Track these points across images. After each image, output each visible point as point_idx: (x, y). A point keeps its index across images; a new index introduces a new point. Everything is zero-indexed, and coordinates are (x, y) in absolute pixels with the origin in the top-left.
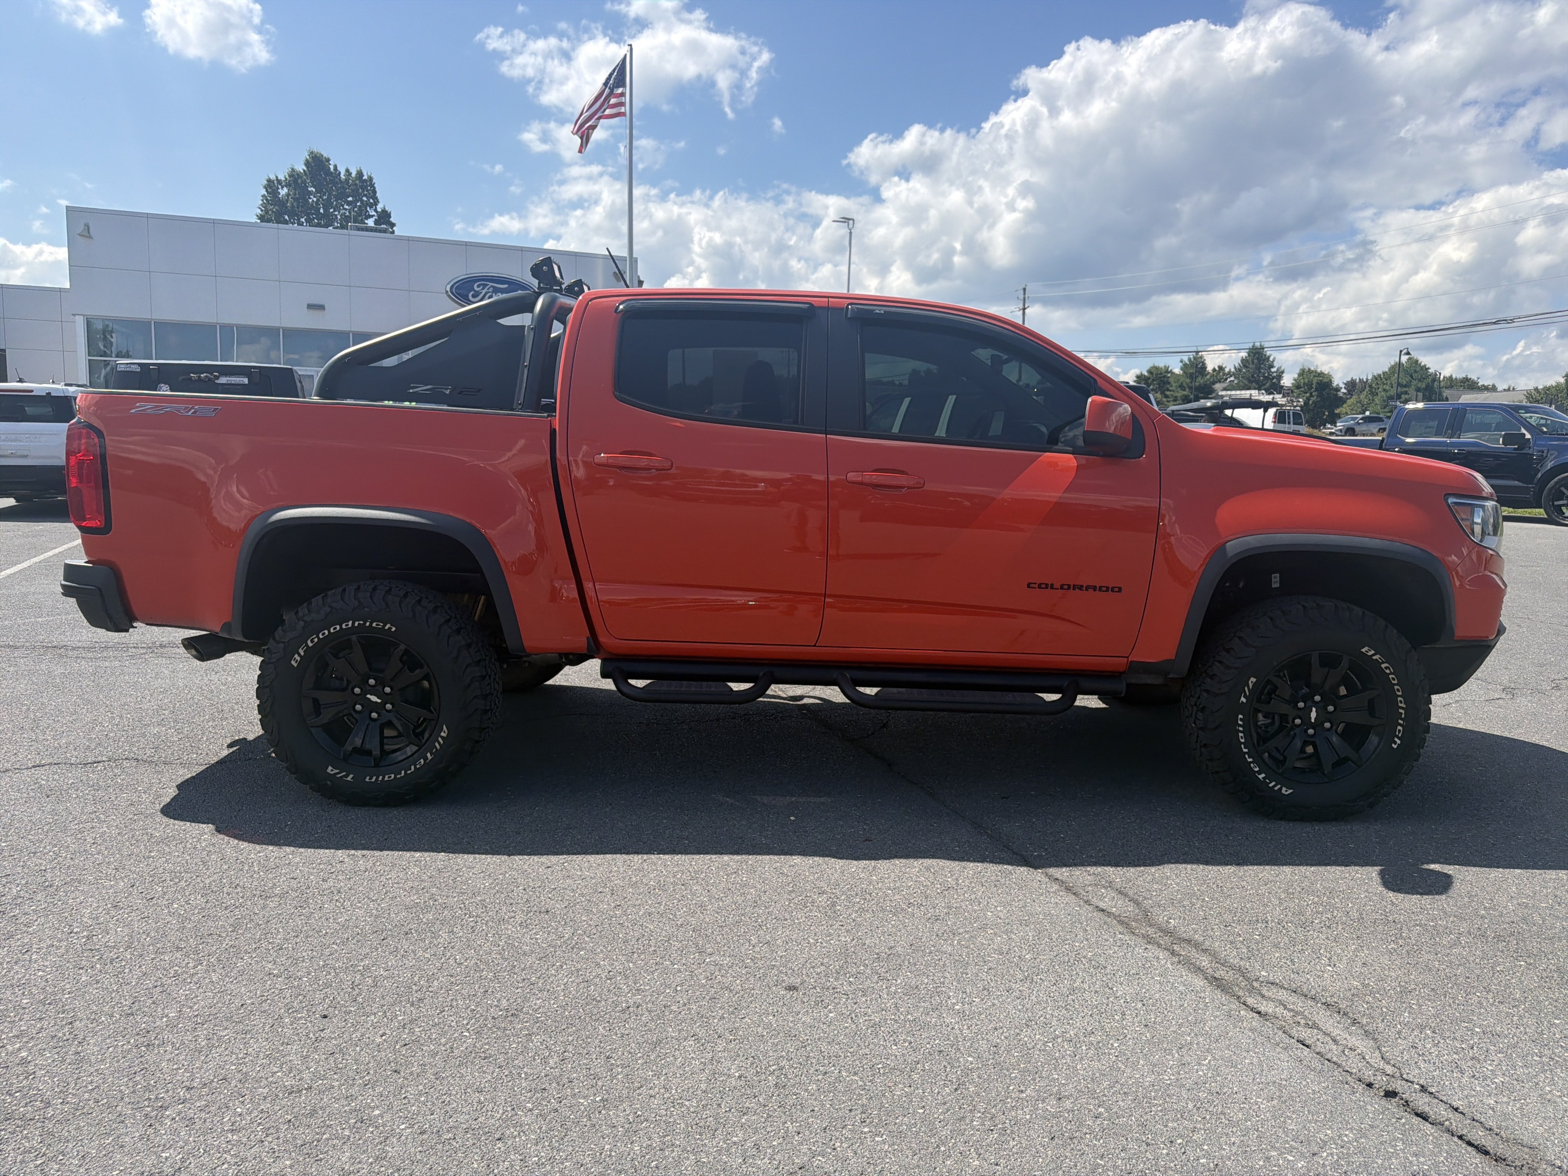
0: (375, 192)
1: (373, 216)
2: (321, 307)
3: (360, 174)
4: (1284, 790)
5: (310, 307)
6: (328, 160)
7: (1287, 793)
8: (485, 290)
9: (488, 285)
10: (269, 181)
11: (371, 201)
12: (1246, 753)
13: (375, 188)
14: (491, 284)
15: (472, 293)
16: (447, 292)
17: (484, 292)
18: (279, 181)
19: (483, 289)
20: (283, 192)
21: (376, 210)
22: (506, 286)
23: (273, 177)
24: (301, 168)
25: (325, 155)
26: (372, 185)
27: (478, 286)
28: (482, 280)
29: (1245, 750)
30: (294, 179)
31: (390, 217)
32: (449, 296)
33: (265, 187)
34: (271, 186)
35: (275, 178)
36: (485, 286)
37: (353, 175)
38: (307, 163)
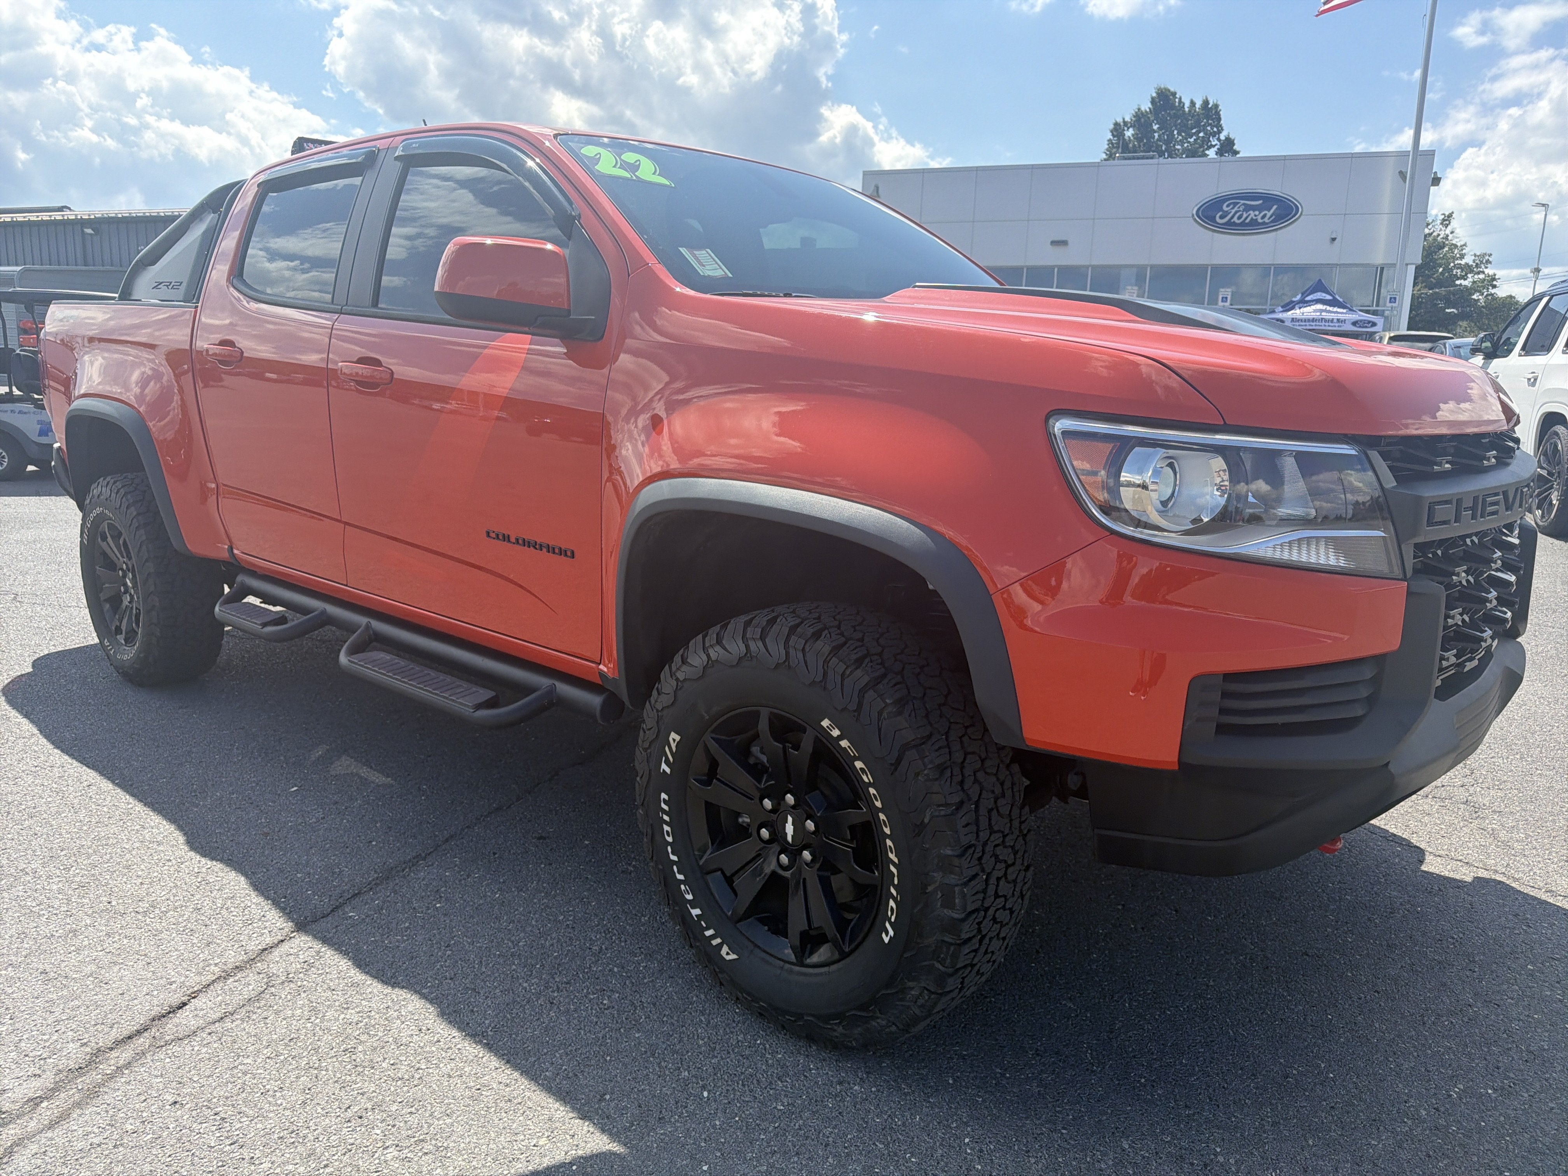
0: (1219, 119)
1: (1214, 146)
2: (1064, 243)
3: (1206, 102)
4: (725, 949)
5: (1054, 243)
6: (1174, 94)
7: (728, 958)
8: (1236, 209)
9: (1238, 203)
10: (1116, 124)
11: (1215, 129)
12: (674, 862)
13: (1219, 115)
14: (1242, 202)
15: (1220, 213)
16: (1193, 215)
17: (1233, 211)
18: (1125, 123)
19: (1233, 208)
20: (1129, 133)
21: (1219, 139)
22: (1261, 202)
23: (1119, 120)
24: (1146, 106)
25: (1172, 90)
26: (1218, 114)
27: (1228, 206)
28: (1232, 198)
29: (674, 858)
30: (1140, 120)
31: (1234, 144)
32: (1195, 220)
33: (1112, 131)
34: (1118, 130)
35: (1122, 120)
36: (1235, 204)
37: (1198, 106)
38: (1153, 101)
